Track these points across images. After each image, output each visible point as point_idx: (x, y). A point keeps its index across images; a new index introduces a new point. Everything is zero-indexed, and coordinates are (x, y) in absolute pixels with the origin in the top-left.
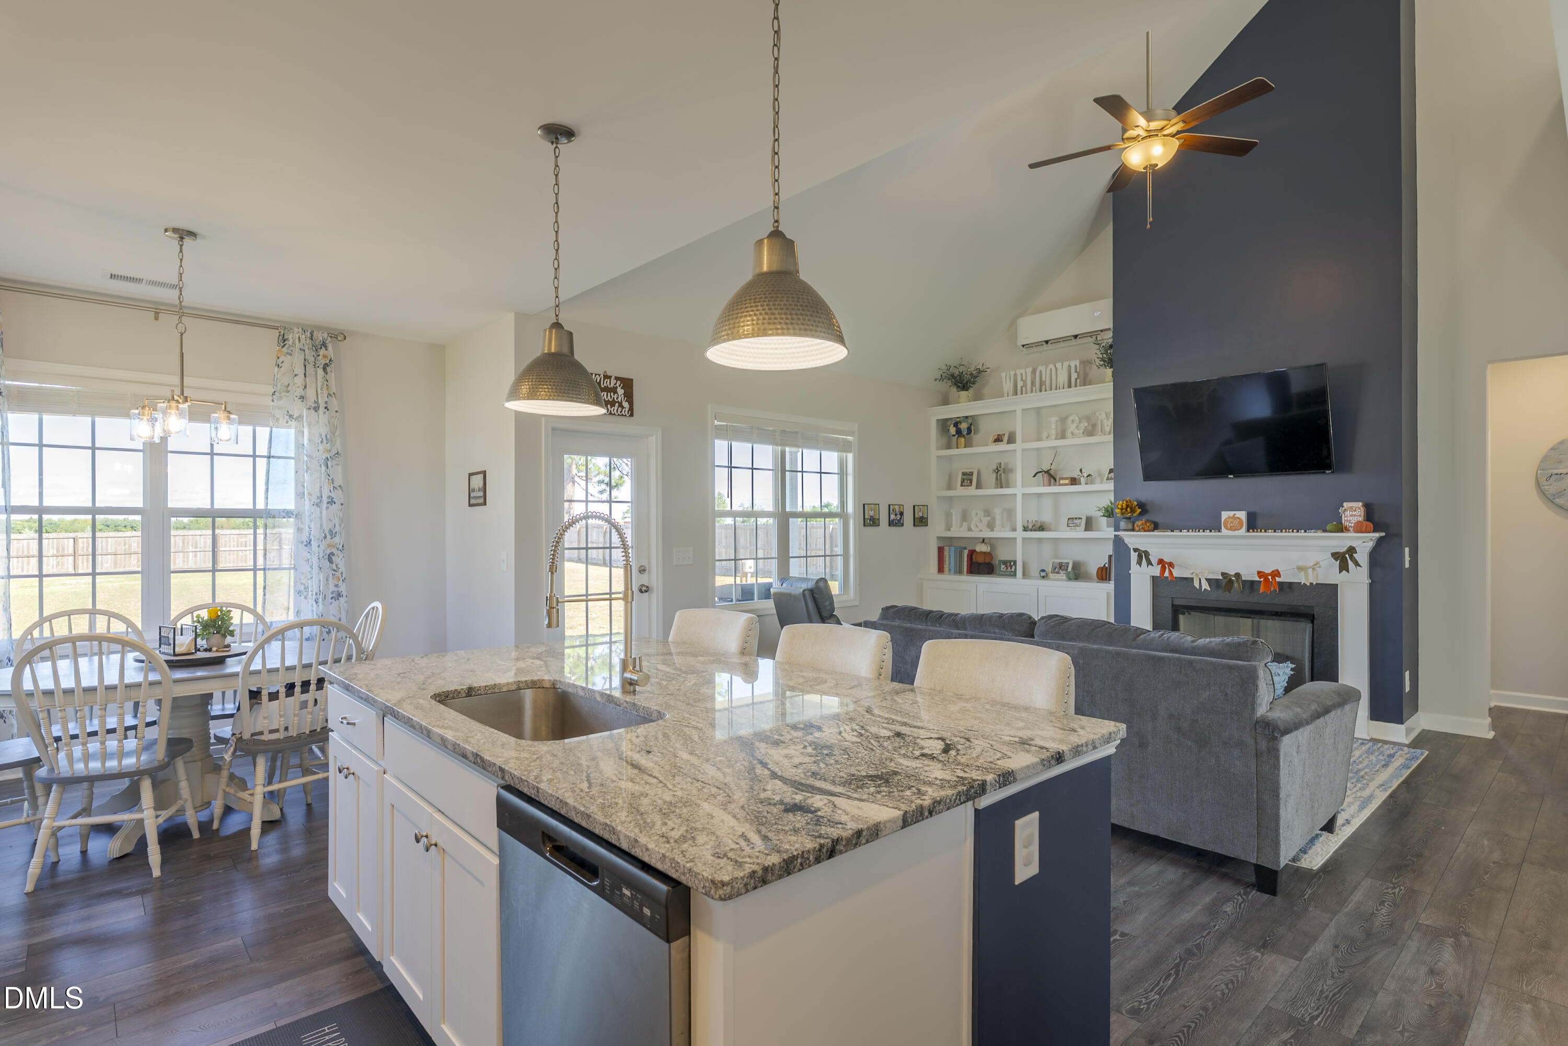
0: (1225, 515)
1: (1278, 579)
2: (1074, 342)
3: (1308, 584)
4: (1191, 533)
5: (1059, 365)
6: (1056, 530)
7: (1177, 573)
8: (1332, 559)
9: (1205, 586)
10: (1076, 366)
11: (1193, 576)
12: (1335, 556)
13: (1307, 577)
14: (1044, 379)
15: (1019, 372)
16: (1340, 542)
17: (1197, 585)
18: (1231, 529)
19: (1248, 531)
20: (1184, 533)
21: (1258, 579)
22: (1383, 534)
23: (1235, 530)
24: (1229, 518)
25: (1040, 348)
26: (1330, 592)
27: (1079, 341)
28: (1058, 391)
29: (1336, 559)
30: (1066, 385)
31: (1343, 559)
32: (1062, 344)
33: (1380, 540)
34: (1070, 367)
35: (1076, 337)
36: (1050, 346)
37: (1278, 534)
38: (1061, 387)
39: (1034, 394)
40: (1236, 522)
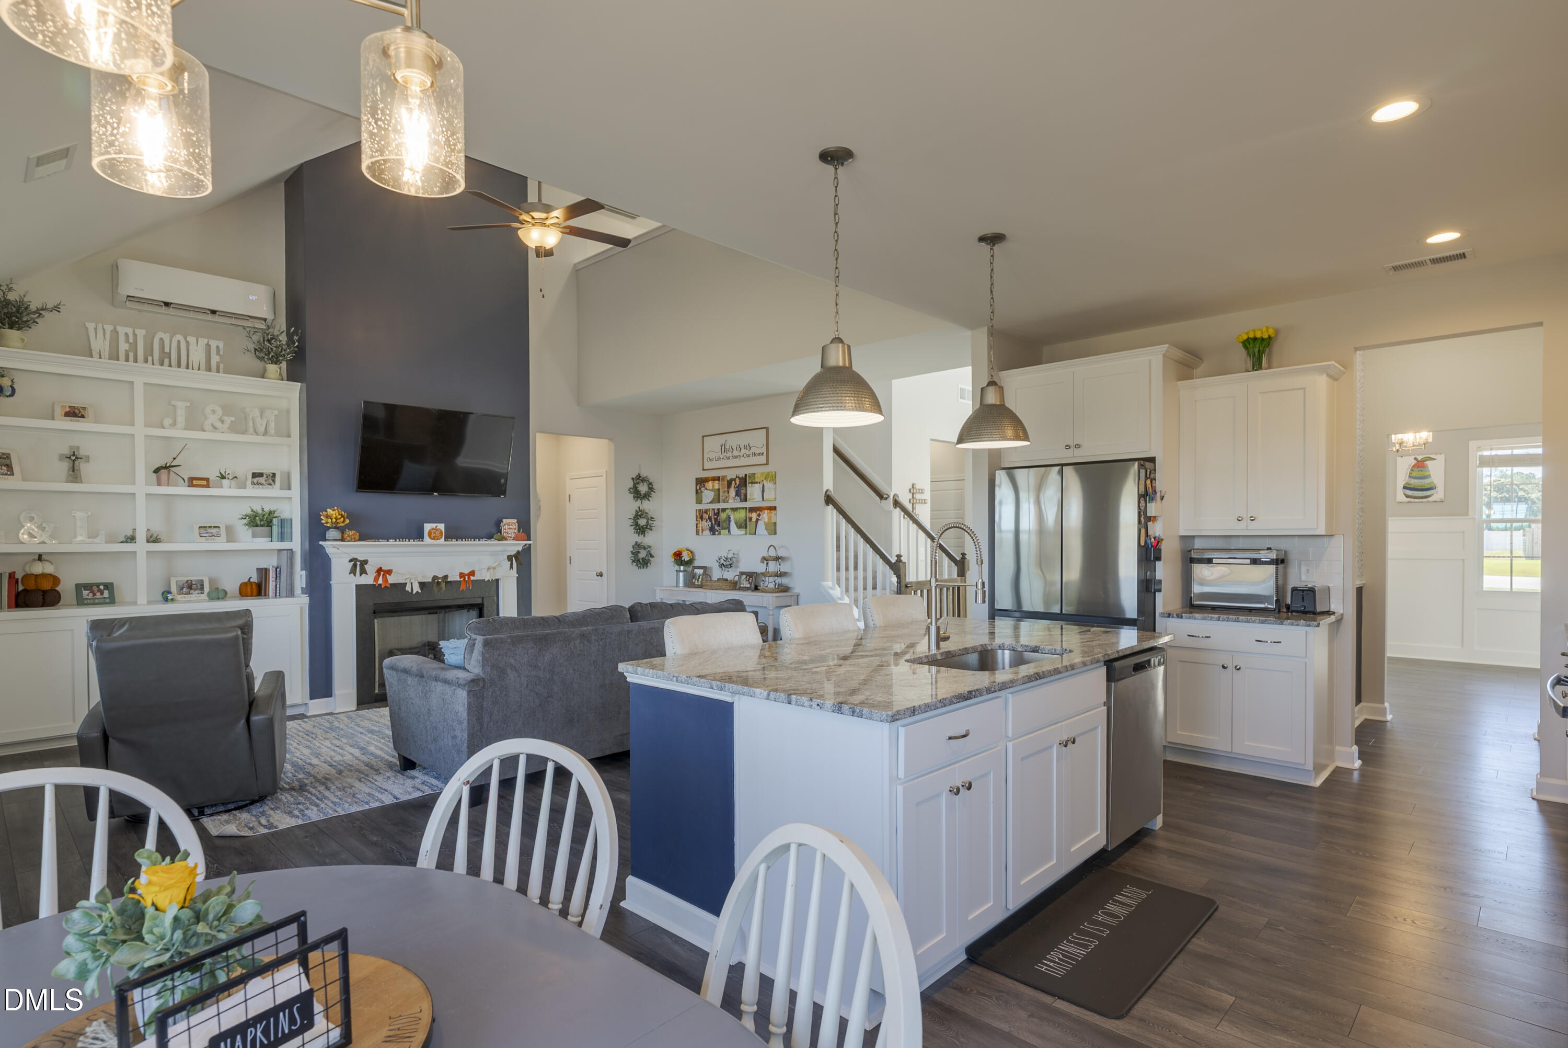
0: (428, 527)
1: (472, 578)
2: (210, 317)
3: (488, 580)
4: (398, 543)
5: (192, 339)
6: (170, 541)
7: (391, 579)
8: (507, 560)
9: (417, 589)
10: (218, 347)
11: (408, 581)
12: (509, 558)
13: (492, 574)
14: (167, 350)
15: (122, 330)
17: (408, 588)
18: (434, 539)
19: (445, 541)
20: (392, 542)
21: (459, 579)
22: (532, 542)
23: (437, 539)
24: (433, 529)
25: (157, 309)
26: (493, 586)
27: (216, 318)
28: (190, 370)
29: (509, 560)
30: (203, 366)
31: (512, 560)
32: (192, 315)
34: (208, 346)
35: (214, 312)
36: (170, 311)
37: (460, 542)
38: (196, 367)
39: (149, 365)
40: (438, 533)
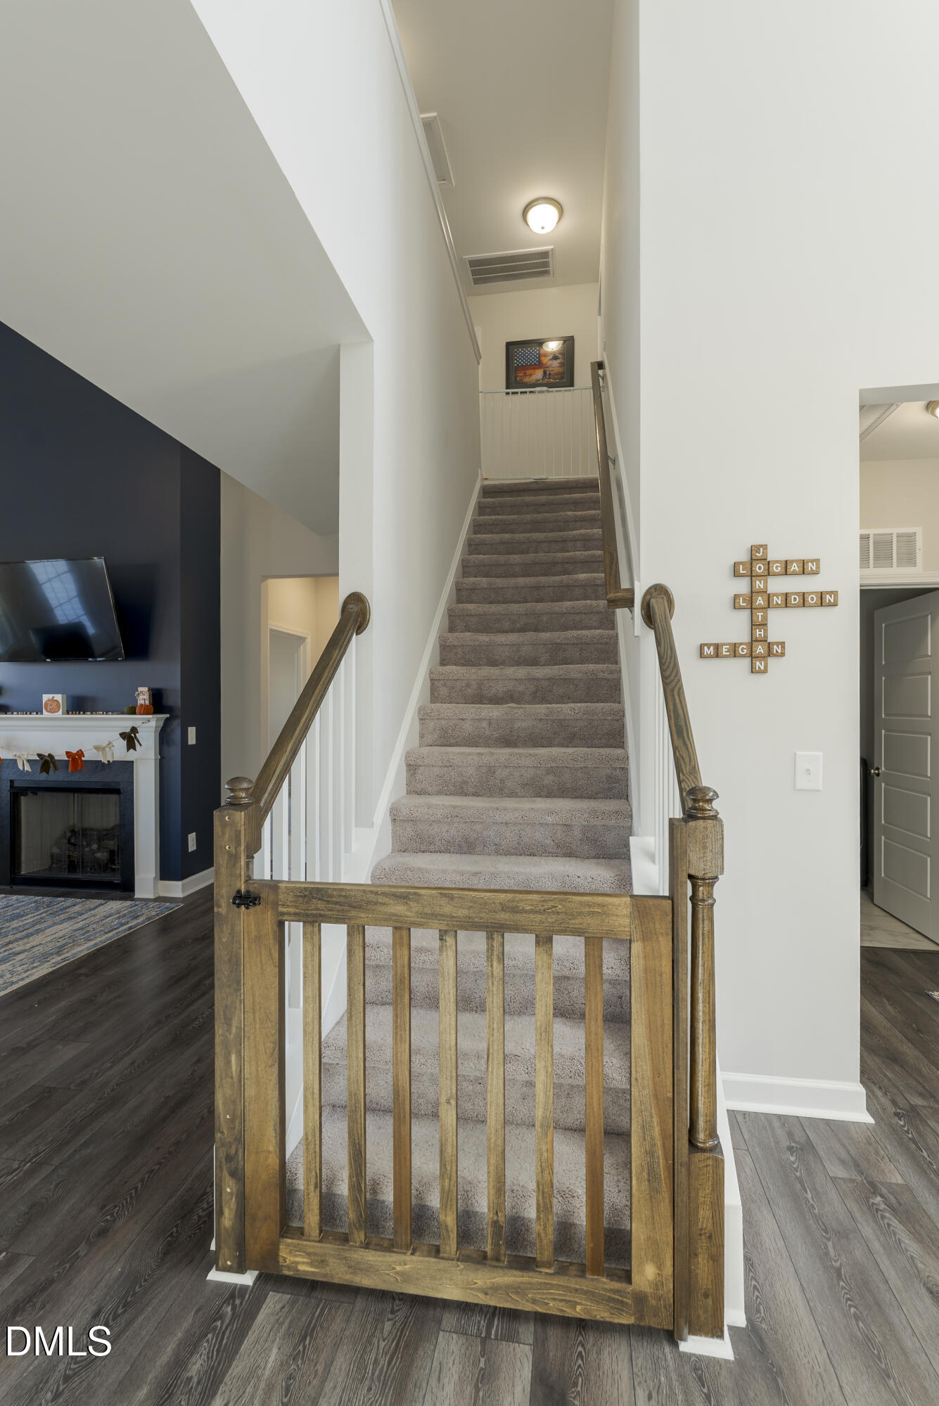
0: (46, 697)
1: (83, 758)
3: (106, 762)
8: (121, 739)
9: (28, 767)
11: (16, 758)
12: (123, 735)
13: (104, 755)
16: (126, 722)
17: (20, 766)
18: (51, 711)
21: (67, 759)
22: (168, 716)
23: (55, 712)
24: (49, 700)
26: (127, 767)
29: (124, 738)
31: (130, 739)
33: (167, 720)
40: (56, 704)
